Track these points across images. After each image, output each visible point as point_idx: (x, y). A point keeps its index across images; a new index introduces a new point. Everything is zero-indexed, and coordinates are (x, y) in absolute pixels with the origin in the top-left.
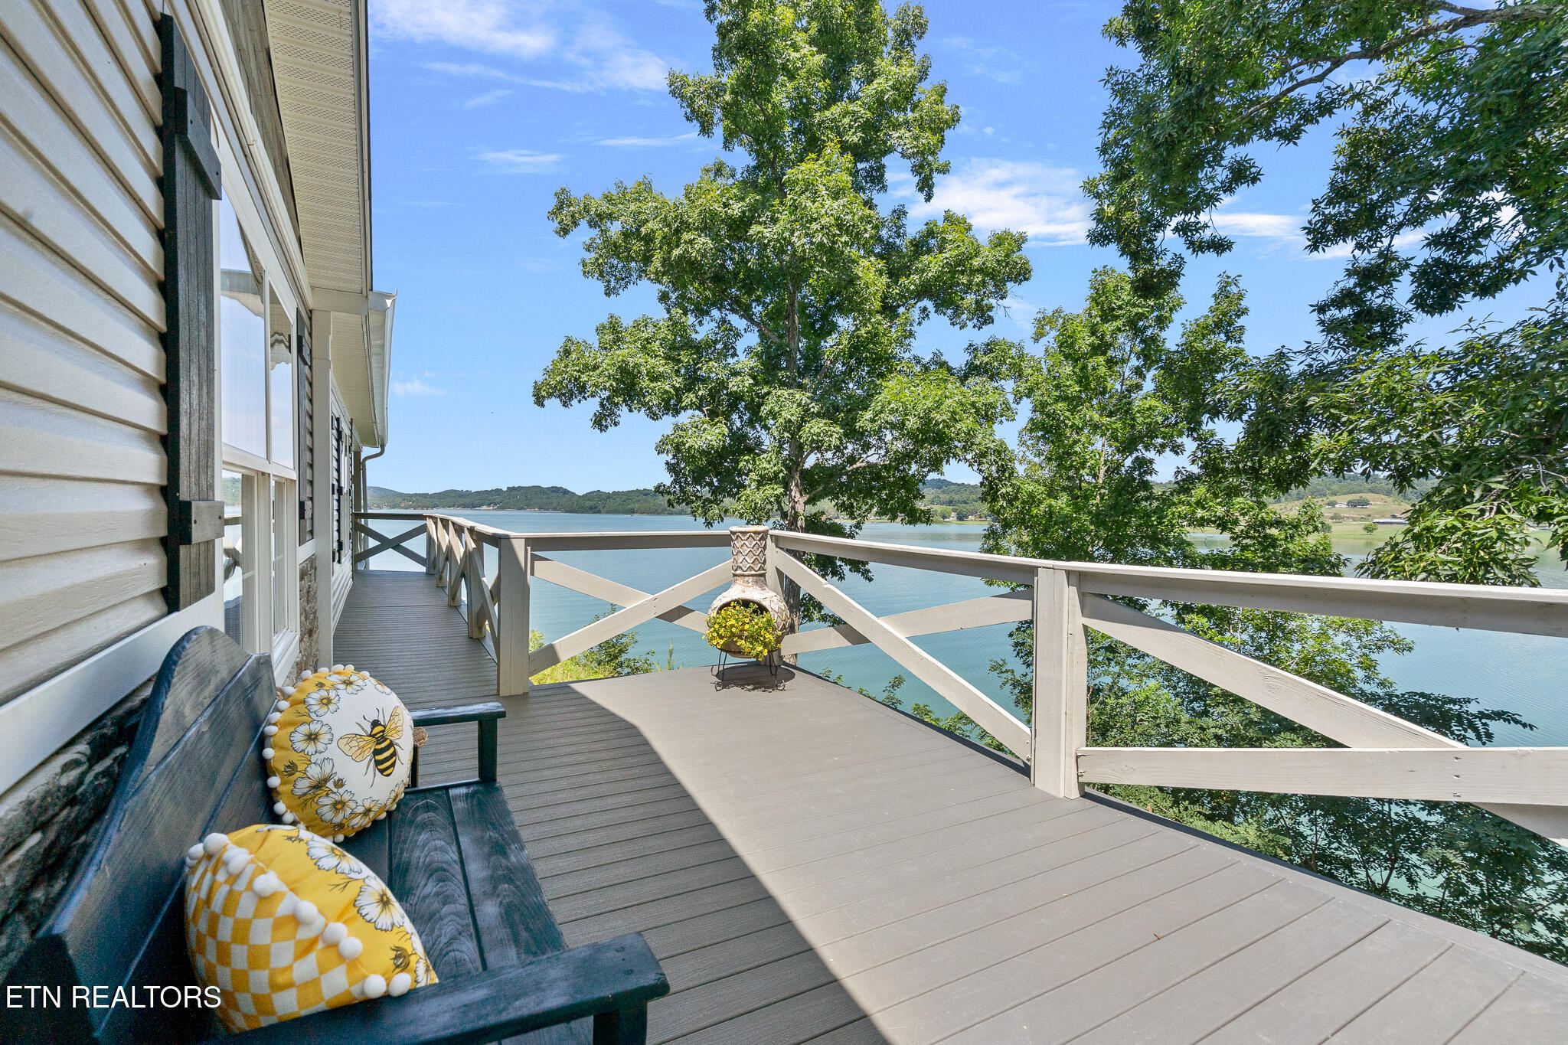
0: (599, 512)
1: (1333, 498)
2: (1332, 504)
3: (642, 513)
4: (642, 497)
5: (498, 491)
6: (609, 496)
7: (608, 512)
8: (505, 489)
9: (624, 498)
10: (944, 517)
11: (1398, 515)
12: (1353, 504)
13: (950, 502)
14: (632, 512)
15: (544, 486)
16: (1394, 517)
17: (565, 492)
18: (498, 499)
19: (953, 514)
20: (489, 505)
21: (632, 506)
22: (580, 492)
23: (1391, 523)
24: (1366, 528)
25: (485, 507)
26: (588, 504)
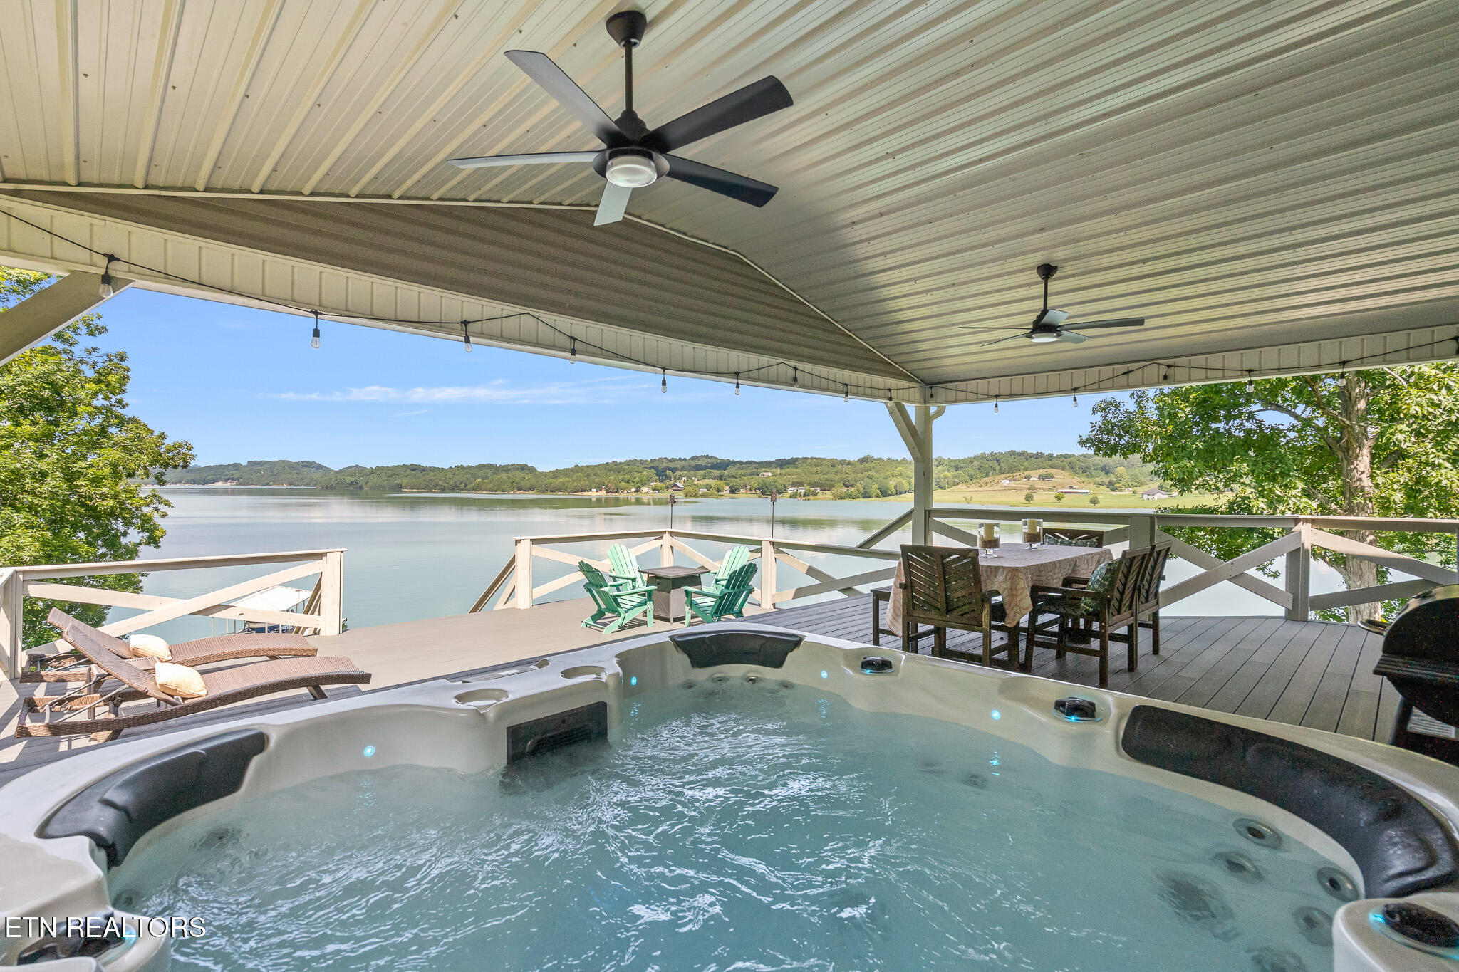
1: (1027, 473)
2: (1028, 478)
4: (409, 472)
5: (236, 466)
8: (244, 463)
9: (390, 473)
10: (718, 490)
11: (1074, 486)
12: (1042, 478)
13: (721, 477)
15: (294, 459)
16: (1071, 488)
17: (319, 467)
18: (237, 474)
19: (727, 488)
20: (226, 481)
21: (400, 481)
22: (337, 469)
23: (1070, 493)
24: (1057, 497)
25: (220, 483)
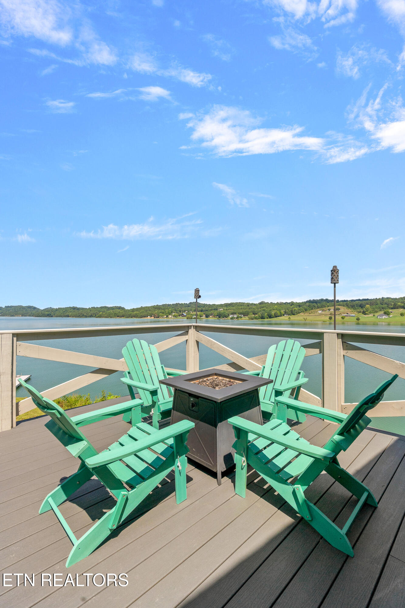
0: (52, 316)
1: (329, 308)
2: (329, 310)
3: (73, 317)
4: (72, 310)
6: (57, 310)
7: (56, 317)
8: (4, 307)
12: (335, 310)
13: (201, 311)
14: (68, 316)
15: (24, 306)
21: (68, 314)
22: (42, 309)
23: (347, 316)
24: (342, 318)
26: (47, 313)
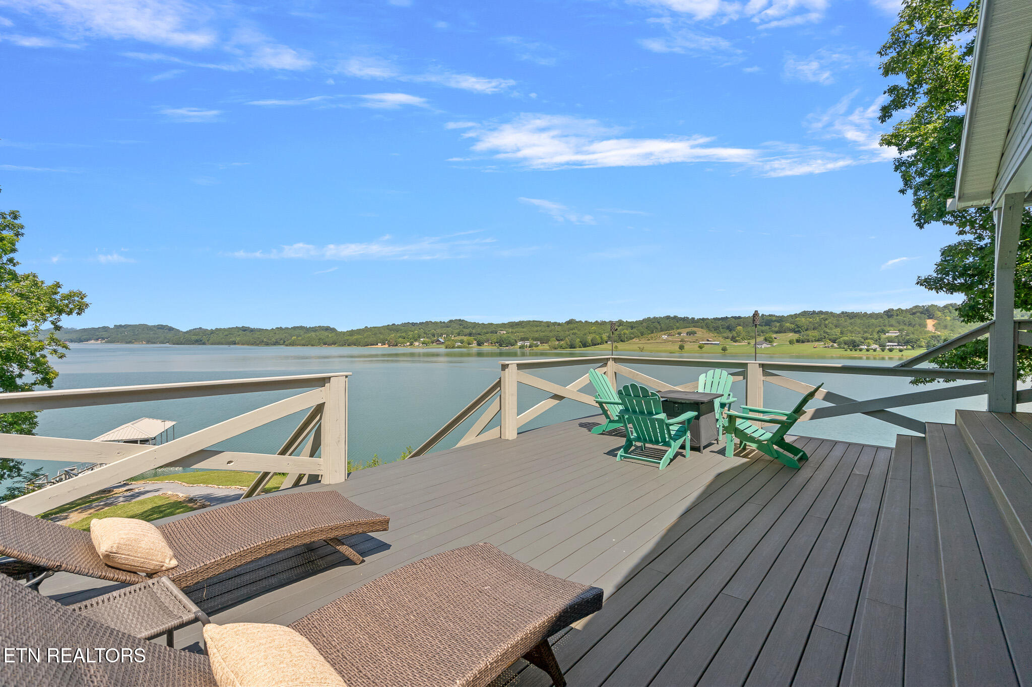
2: (679, 334)
4: (241, 332)
5: (105, 329)
6: (212, 331)
8: (112, 326)
9: (226, 333)
10: (469, 343)
12: (689, 334)
14: (234, 343)
15: (151, 324)
16: (708, 340)
17: (171, 329)
18: (105, 334)
19: (475, 342)
20: (97, 340)
22: (184, 329)
23: (708, 344)
25: (92, 341)
